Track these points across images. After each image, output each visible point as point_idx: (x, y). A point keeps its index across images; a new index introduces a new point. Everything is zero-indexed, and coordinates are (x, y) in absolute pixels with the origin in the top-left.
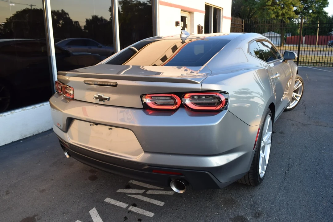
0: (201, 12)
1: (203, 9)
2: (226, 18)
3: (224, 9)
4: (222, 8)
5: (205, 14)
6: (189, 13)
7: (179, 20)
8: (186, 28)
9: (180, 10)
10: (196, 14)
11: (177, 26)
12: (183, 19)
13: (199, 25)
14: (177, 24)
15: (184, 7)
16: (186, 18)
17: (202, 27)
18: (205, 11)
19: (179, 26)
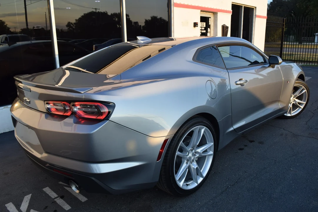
0: (226, 12)
1: (230, 9)
2: (260, 17)
3: (257, 8)
4: (256, 7)
5: (231, 14)
6: (213, 13)
7: (198, 20)
8: (209, 29)
9: (200, 11)
10: (219, 14)
11: (196, 27)
12: (203, 19)
13: (224, 25)
14: (195, 25)
15: (205, 8)
16: (210, 19)
17: (227, 28)
18: (232, 10)
19: (197, 26)
